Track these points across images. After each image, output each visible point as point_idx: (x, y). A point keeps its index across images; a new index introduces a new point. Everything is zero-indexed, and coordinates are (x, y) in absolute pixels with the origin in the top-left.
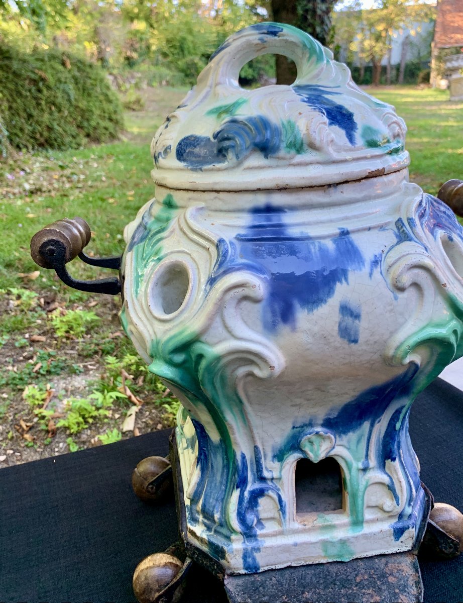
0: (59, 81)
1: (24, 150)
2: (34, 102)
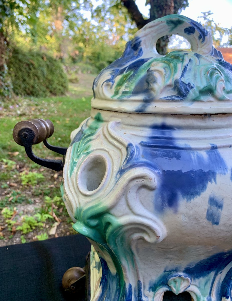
0: (40, 66)
1: (20, 96)
2: (27, 74)
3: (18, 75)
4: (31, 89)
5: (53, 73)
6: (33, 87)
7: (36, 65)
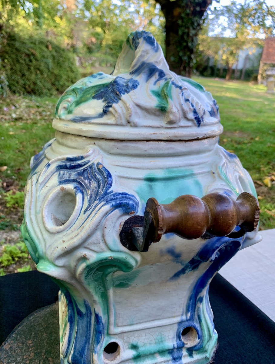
0: (43, 57)
1: (17, 95)
2: (27, 67)
3: (14, 68)
4: (32, 86)
5: (61, 67)
6: (35, 84)
7: (38, 56)
